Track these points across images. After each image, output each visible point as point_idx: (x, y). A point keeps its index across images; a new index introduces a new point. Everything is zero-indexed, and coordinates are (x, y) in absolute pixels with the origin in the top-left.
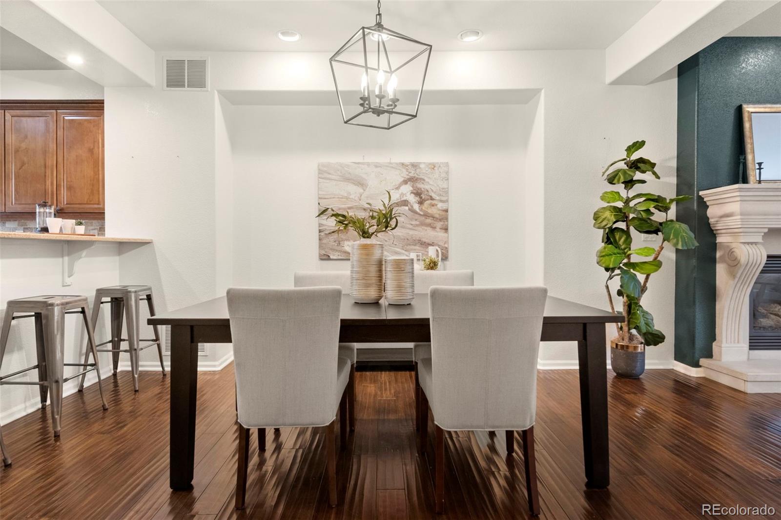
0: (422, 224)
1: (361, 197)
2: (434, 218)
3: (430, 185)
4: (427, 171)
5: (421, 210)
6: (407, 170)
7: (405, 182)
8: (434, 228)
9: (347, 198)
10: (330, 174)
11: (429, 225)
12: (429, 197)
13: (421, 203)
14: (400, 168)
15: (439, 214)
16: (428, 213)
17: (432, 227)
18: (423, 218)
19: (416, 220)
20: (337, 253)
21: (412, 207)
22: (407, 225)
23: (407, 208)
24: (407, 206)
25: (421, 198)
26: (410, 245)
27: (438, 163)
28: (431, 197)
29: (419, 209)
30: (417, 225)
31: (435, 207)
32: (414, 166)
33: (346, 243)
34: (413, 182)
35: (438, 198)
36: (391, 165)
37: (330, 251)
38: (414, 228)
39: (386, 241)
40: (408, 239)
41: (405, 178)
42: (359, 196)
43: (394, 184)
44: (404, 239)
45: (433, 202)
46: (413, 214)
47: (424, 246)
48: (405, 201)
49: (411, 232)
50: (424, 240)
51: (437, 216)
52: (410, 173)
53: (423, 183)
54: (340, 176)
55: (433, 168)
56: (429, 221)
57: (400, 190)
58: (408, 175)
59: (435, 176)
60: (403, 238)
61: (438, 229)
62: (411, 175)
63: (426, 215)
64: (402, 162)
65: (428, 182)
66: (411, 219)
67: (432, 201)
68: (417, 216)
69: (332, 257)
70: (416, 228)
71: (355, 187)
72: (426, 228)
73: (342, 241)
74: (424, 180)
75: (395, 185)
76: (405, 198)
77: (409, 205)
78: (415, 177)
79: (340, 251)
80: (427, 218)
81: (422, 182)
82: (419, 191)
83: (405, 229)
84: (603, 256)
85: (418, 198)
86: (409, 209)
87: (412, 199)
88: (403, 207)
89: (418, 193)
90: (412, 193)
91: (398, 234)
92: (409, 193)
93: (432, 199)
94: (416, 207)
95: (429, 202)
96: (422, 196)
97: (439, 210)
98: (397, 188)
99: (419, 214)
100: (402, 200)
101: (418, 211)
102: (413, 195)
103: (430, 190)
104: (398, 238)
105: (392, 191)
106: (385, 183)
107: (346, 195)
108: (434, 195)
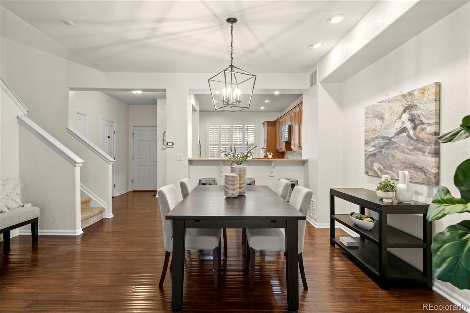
0: (416, 149)
2: (423, 142)
3: (421, 110)
4: (419, 96)
5: (415, 135)
6: (406, 99)
7: (404, 111)
8: (424, 152)
9: (376, 130)
10: (369, 114)
11: (420, 150)
12: (420, 122)
13: (414, 128)
14: (402, 99)
15: (428, 138)
16: (420, 138)
17: (422, 152)
18: (416, 143)
19: (411, 145)
21: (409, 132)
22: (406, 150)
23: (405, 134)
24: (405, 132)
25: (414, 123)
26: (407, 168)
27: (427, 86)
28: (422, 121)
29: (413, 134)
30: (412, 150)
31: (424, 131)
32: (411, 94)
33: (375, 164)
34: (409, 110)
35: (427, 122)
36: (397, 99)
37: (369, 170)
38: (410, 153)
39: (394, 164)
40: (406, 163)
41: (404, 107)
42: (381, 127)
43: (398, 114)
44: (404, 163)
45: (424, 126)
46: (409, 139)
47: (417, 170)
48: (405, 128)
49: (409, 157)
50: (417, 164)
51: (426, 140)
52: (408, 101)
53: (416, 109)
54: (373, 114)
55: (423, 93)
56: (420, 145)
57: (401, 119)
58: (406, 104)
59: (425, 100)
60: (403, 161)
61: (427, 154)
62: (408, 103)
63: (419, 140)
64: (404, 93)
65: (420, 107)
66: (408, 144)
67: (422, 126)
68: (412, 142)
69: (369, 174)
70: (412, 153)
71: (379, 121)
72: (418, 152)
73: (373, 162)
74: (417, 106)
75: (399, 115)
76: (404, 125)
77: (407, 132)
78: (410, 105)
79: (373, 170)
80: (418, 143)
81: (416, 108)
82: (413, 118)
83: (404, 154)
85: (412, 124)
86: (407, 135)
87: (409, 125)
88: (403, 134)
89: (412, 120)
90: (409, 120)
91: (400, 158)
92: (407, 120)
93: (423, 123)
94: (411, 132)
95: (420, 127)
96: (415, 121)
97: (428, 134)
98: (400, 118)
99: (414, 139)
100: (403, 127)
101: (413, 136)
102: (409, 121)
103: (421, 116)
104: (400, 161)
105: (397, 121)
106: (394, 114)
107: (375, 128)
108: (424, 120)
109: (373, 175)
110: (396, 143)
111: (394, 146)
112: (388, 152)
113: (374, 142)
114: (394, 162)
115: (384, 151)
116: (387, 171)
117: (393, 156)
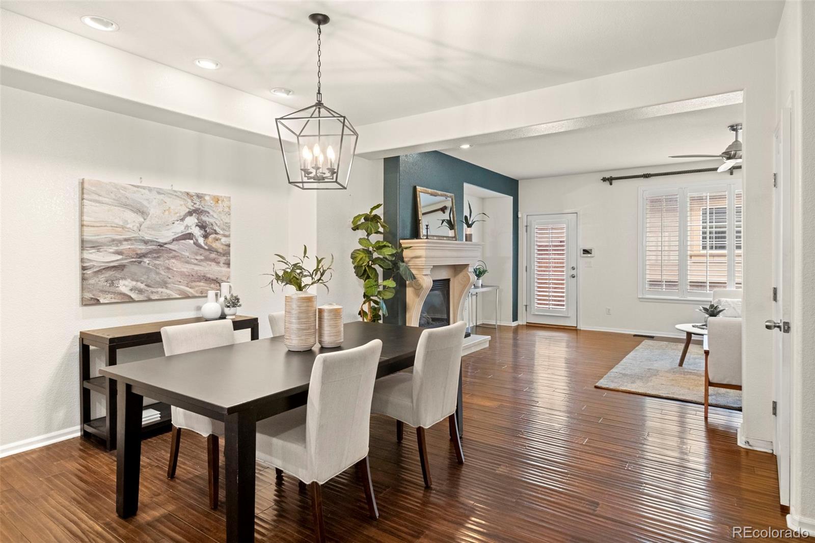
0: (207, 259)
1: (140, 226)
2: (218, 252)
3: (214, 219)
4: (211, 203)
5: (206, 244)
6: (192, 200)
7: (190, 213)
8: (218, 263)
9: (123, 227)
10: (100, 196)
11: (214, 260)
12: (213, 231)
13: (206, 236)
14: (186, 198)
15: (223, 249)
16: (213, 248)
17: (216, 262)
18: (208, 253)
19: (201, 255)
20: (109, 296)
21: (197, 240)
22: (192, 260)
23: (192, 242)
24: (192, 239)
25: (206, 231)
26: (195, 281)
27: (222, 197)
28: (215, 231)
29: (204, 243)
30: (202, 260)
31: (219, 241)
32: (200, 197)
33: (122, 282)
34: (198, 214)
35: (221, 232)
36: (176, 194)
37: (101, 294)
38: (199, 263)
39: (169, 278)
40: (193, 276)
41: (190, 209)
42: (138, 225)
43: (178, 215)
44: (189, 276)
45: (218, 236)
46: (198, 248)
47: (209, 282)
48: (189, 234)
49: (196, 268)
50: (208, 276)
51: (220, 250)
52: (195, 204)
53: (208, 216)
54: (114, 199)
55: (217, 202)
56: (213, 255)
57: (185, 222)
58: (193, 206)
59: (219, 210)
60: (188, 274)
61: (221, 264)
62: (197, 206)
63: (211, 250)
64: (187, 191)
65: (213, 216)
66: (196, 254)
67: (216, 235)
68: (202, 251)
69: (102, 301)
70: (202, 263)
71: (133, 215)
72: (210, 263)
73: (116, 279)
74: (209, 213)
75: (180, 216)
76: (190, 231)
77: (194, 239)
78: (200, 209)
79: (114, 293)
80: (211, 253)
81: (207, 214)
82: (204, 224)
83: (189, 265)
84: (368, 288)
85: (202, 232)
86: (194, 243)
87: (197, 232)
88: (187, 240)
89: (202, 226)
90: (197, 225)
91: (182, 270)
92: (194, 225)
93: (216, 233)
94: (201, 241)
95: (213, 236)
96: (206, 229)
97: (222, 244)
98: (182, 220)
99: (204, 249)
100: (187, 232)
101: (203, 245)
102: (197, 227)
103: (214, 224)
104: (182, 274)
105: (176, 223)
106: (170, 213)
107: (121, 223)
108: (218, 230)
109: (116, 301)
110: (174, 251)
111: (171, 255)
112: (157, 262)
113: (117, 246)
114: (170, 276)
115: (148, 262)
116: (154, 290)
117: (169, 269)
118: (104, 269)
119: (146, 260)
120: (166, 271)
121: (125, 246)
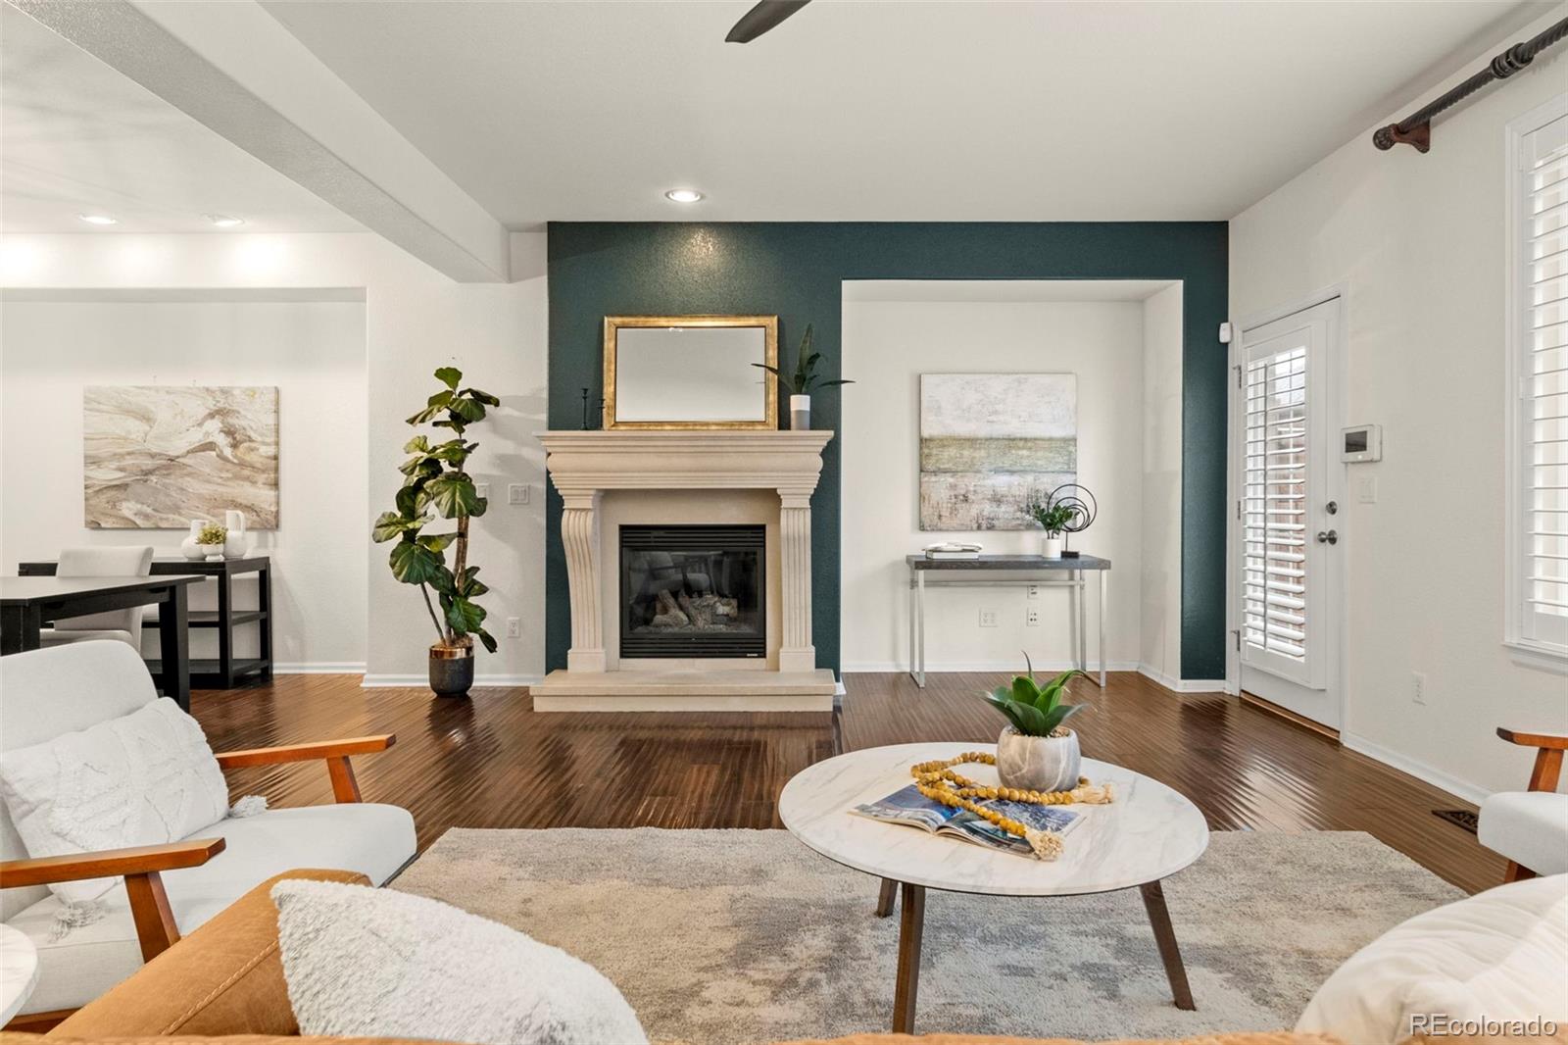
0: (236, 477)
1: (146, 436)
2: (253, 467)
3: (248, 420)
4: (243, 399)
5: (235, 457)
6: (214, 398)
7: (211, 416)
8: (254, 483)
9: (126, 439)
10: (99, 403)
11: (247, 479)
12: (246, 438)
13: (235, 446)
14: (204, 395)
15: (262, 463)
16: (246, 461)
17: (251, 482)
18: (238, 469)
19: (227, 471)
20: (111, 520)
21: (222, 452)
22: (215, 479)
23: (214, 453)
24: (214, 450)
25: (234, 439)
26: (218, 507)
27: (259, 388)
28: (249, 437)
29: (232, 455)
30: (228, 479)
31: (255, 452)
32: (224, 392)
33: (125, 504)
34: (222, 415)
35: (259, 439)
36: (191, 391)
37: (102, 517)
38: (225, 483)
39: (183, 502)
40: (215, 499)
41: (211, 409)
42: (143, 435)
43: (194, 418)
44: (210, 499)
45: (253, 445)
46: (223, 462)
48: (211, 443)
49: (221, 489)
50: (239, 500)
51: (258, 465)
52: (218, 402)
53: (237, 418)
54: (115, 406)
55: (252, 396)
56: (247, 472)
57: (203, 427)
58: (215, 405)
59: (255, 407)
60: (208, 497)
61: (260, 485)
62: (220, 405)
63: (242, 464)
64: (206, 386)
65: (245, 417)
66: (221, 470)
67: (250, 444)
68: (229, 466)
69: (103, 525)
70: (229, 483)
71: (138, 423)
72: (242, 483)
73: (119, 501)
74: (239, 413)
75: (197, 420)
76: (210, 439)
77: (217, 450)
78: (225, 408)
79: (116, 517)
80: (243, 469)
81: (237, 415)
82: (232, 429)
83: (211, 485)
85: (230, 440)
86: (218, 456)
87: (222, 441)
88: (208, 452)
89: (229, 432)
90: (221, 431)
91: (202, 491)
92: (217, 432)
93: (251, 440)
94: (228, 452)
95: (246, 445)
96: (236, 435)
97: (261, 456)
98: (200, 425)
99: (233, 463)
100: (208, 441)
101: (231, 458)
102: (222, 434)
103: (248, 429)
104: (200, 497)
105: (192, 429)
106: (183, 417)
107: (123, 434)
108: (254, 436)
109: (118, 526)
110: (190, 466)
111: (185, 472)
112: (167, 481)
113: (119, 462)
114: (184, 499)
115: (155, 480)
116: (164, 516)
117: (182, 489)
118: (106, 488)
119: (154, 478)
120: (178, 492)
121: (129, 461)
